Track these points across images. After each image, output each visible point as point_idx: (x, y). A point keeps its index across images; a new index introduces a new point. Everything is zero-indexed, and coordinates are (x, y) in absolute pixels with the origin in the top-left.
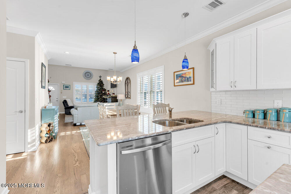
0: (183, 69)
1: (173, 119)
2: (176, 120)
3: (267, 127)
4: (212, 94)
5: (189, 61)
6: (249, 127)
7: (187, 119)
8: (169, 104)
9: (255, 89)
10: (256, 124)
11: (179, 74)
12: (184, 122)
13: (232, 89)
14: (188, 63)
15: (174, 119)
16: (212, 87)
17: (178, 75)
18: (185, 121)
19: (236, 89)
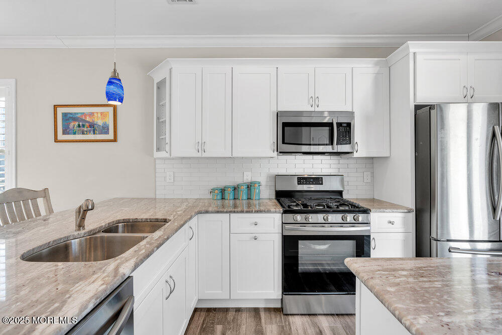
0: (109, 100)
1: (91, 231)
2: (99, 232)
3: (254, 211)
4: (156, 163)
5: (123, 83)
6: (232, 215)
7: (124, 221)
8: (46, 190)
9: (230, 156)
10: (239, 209)
11: (71, 114)
12: (117, 232)
13: (199, 155)
14: (123, 90)
15: (94, 230)
16: (158, 149)
17: (69, 115)
18: (120, 229)
19: (205, 155)
